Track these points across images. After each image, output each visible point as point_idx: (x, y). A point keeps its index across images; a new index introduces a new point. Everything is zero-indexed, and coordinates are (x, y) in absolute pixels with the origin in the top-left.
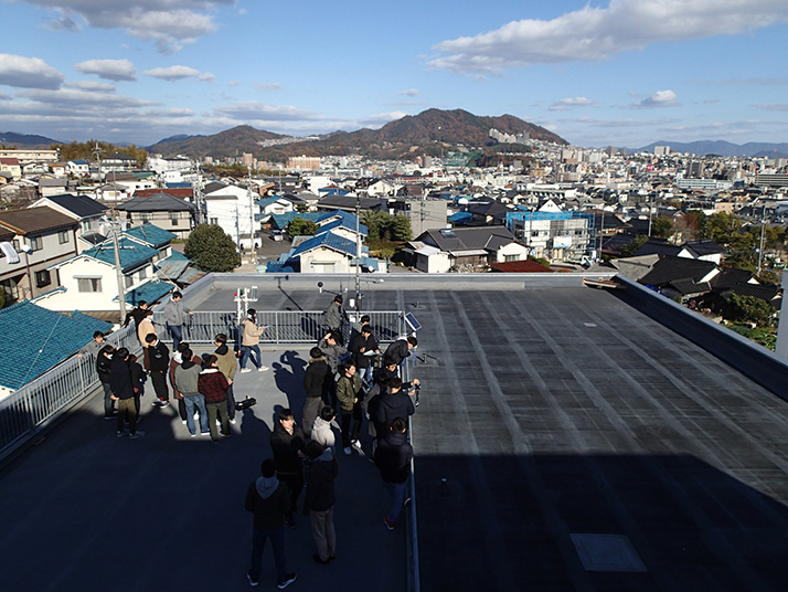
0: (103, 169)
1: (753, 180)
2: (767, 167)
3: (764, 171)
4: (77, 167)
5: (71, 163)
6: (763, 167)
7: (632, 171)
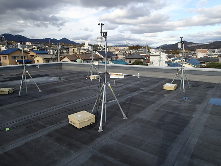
0: (138, 52)
4: (132, 51)
5: (131, 50)
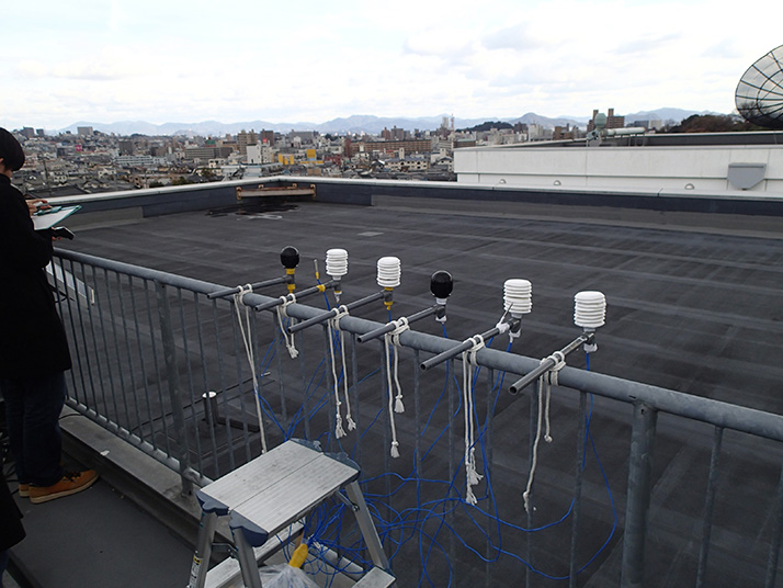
1: (183, 155)
2: (190, 143)
3: (190, 147)
6: (187, 142)
7: (60, 152)
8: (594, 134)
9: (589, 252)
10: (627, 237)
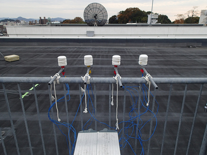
8: (48, 23)
9: (68, 55)
10: (74, 50)
